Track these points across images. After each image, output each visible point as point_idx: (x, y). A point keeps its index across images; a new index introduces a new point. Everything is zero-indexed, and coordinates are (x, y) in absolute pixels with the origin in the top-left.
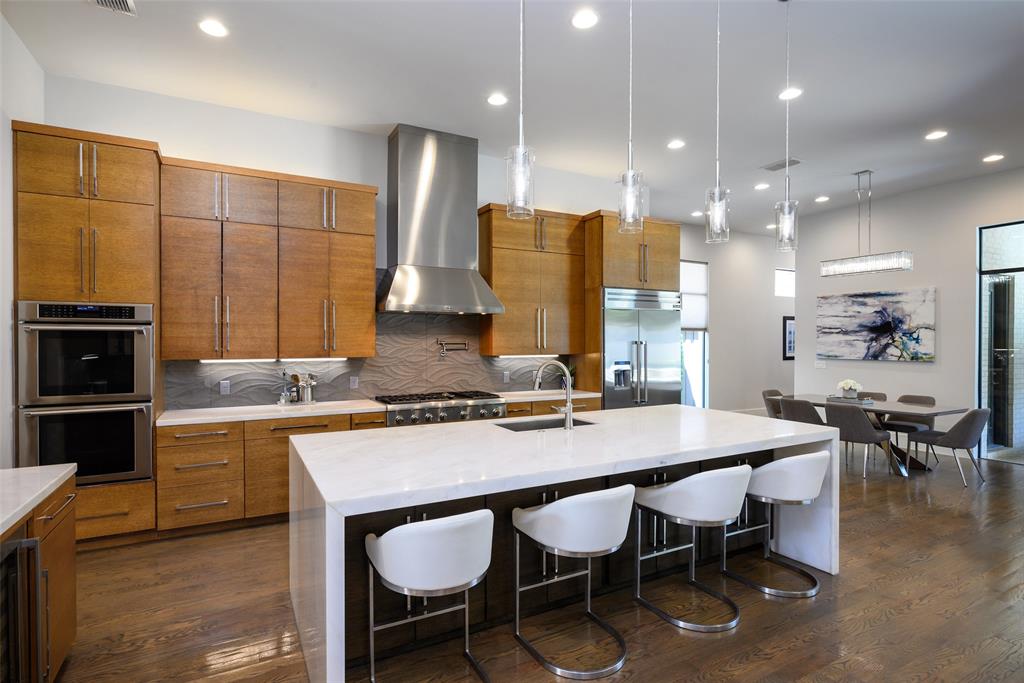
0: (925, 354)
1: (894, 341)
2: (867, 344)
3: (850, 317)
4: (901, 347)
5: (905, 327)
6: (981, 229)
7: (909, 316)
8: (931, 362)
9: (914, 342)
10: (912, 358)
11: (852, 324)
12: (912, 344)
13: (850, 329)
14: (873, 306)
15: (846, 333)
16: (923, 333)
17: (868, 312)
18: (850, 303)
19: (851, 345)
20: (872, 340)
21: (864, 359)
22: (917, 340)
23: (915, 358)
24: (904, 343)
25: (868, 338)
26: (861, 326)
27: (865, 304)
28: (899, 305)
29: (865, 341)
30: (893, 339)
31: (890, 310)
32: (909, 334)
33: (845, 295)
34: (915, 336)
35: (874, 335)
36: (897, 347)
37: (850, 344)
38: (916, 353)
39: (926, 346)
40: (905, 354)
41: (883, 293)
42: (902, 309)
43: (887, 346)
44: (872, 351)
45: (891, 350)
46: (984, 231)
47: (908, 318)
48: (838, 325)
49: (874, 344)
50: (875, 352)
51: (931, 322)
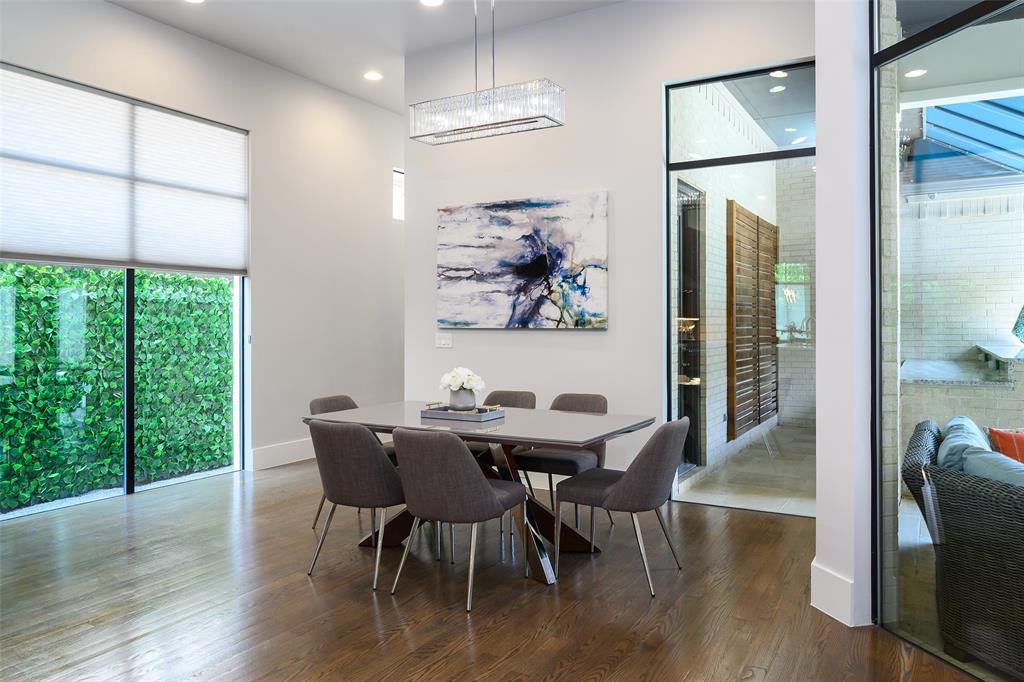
0: (594, 315)
1: (551, 292)
2: (512, 299)
3: (487, 247)
4: (560, 302)
5: (566, 265)
6: (668, 88)
7: (572, 243)
8: (604, 329)
9: (579, 292)
10: (577, 324)
11: (489, 261)
12: (575, 297)
13: (488, 269)
14: (521, 226)
15: (480, 278)
16: (592, 277)
17: (511, 240)
18: (486, 220)
19: (488, 300)
20: (520, 290)
21: (508, 328)
22: (583, 288)
23: (581, 323)
24: (565, 296)
25: (514, 287)
26: (503, 264)
27: (507, 223)
28: (557, 225)
29: (509, 293)
30: (549, 287)
31: (544, 234)
32: (571, 277)
33: (479, 206)
34: (580, 281)
35: (521, 282)
36: (554, 303)
37: (486, 298)
38: (582, 314)
39: (592, 304)
40: (566, 315)
41: (534, 201)
42: (561, 231)
43: (540, 301)
44: (519, 310)
45: (549, 310)
46: (671, 91)
47: (570, 248)
48: (469, 263)
49: (522, 298)
50: (524, 313)
51: (600, 255)
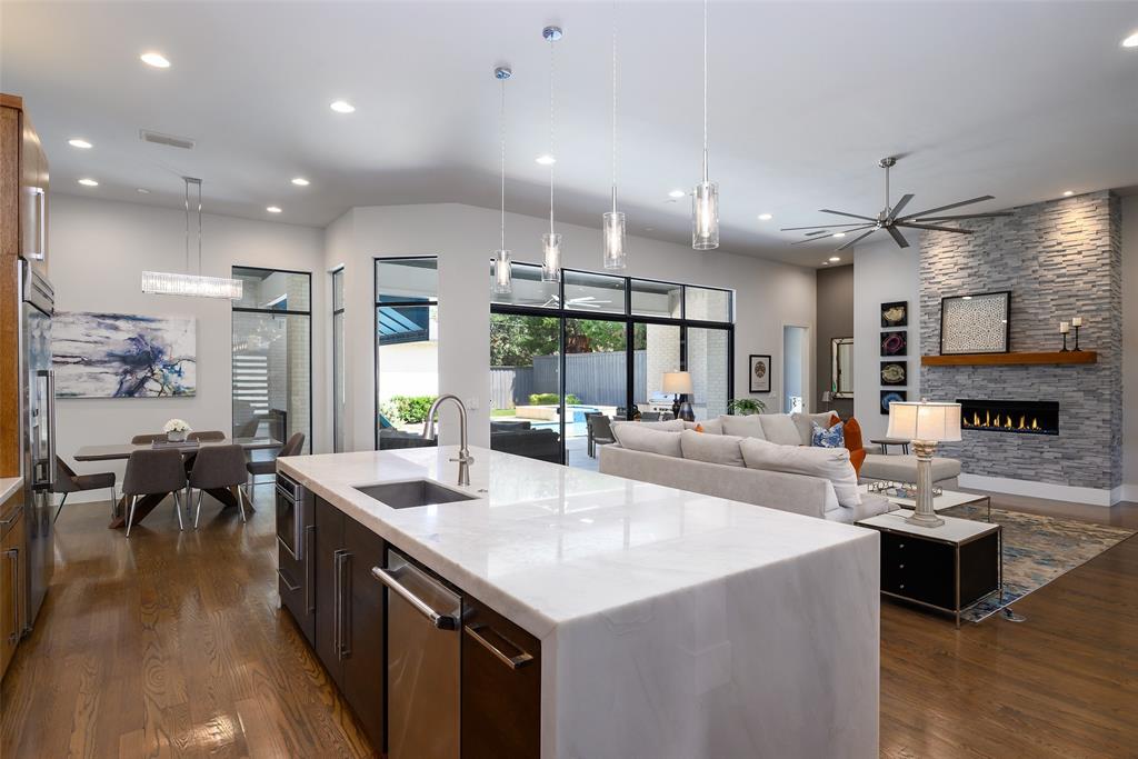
0: (188, 388)
1: (153, 374)
2: (119, 378)
3: (96, 342)
4: (162, 381)
5: (166, 358)
7: (170, 346)
8: (193, 396)
9: (176, 375)
10: (174, 393)
11: (99, 352)
12: (173, 378)
13: (94, 358)
14: (128, 331)
15: (89, 363)
16: (185, 366)
17: (120, 339)
18: (94, 325)
19: (97, 379)
20: (126, 372)
21: (115, 396)
22: (179, 373)
23: (177, 393)
24: (164, 377)
25: (121, 370)
26: (111, 355)
27: (116, 328)
28: (159, 333)
29: (116, 374)
30: (152, 371)
31: (148, 338)
32: (170, 366)
33: (87, 314)
34: (177, 368)
35: (128, 367)
36: (157, 381)
37: (94, 377)
38: (178, 387)
39: (187, 381)
40: (166, 388)
41: (139, 317)
42: (162, 337)
43: (145, 380)
44: (126, 386)
45: (150, 385)
47: (169, 349)
48: (77, 352)
49: (128, 377)
50: (131, 387)
51: (192, 354)
